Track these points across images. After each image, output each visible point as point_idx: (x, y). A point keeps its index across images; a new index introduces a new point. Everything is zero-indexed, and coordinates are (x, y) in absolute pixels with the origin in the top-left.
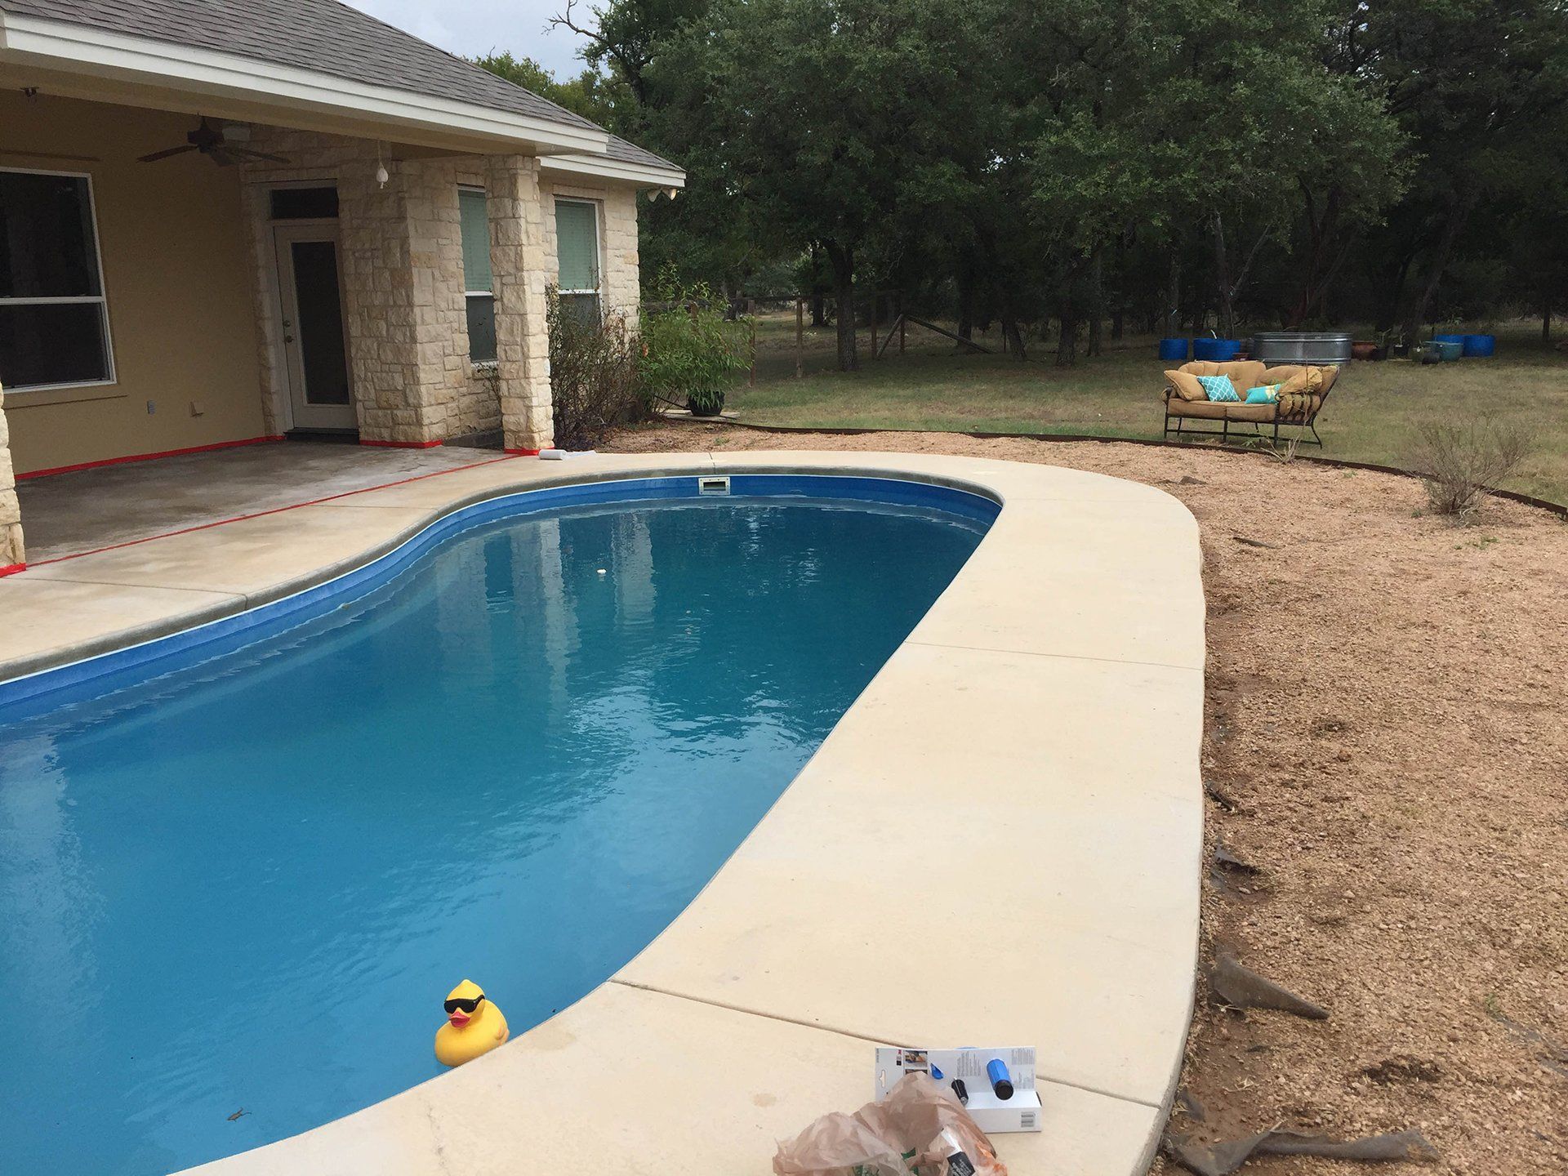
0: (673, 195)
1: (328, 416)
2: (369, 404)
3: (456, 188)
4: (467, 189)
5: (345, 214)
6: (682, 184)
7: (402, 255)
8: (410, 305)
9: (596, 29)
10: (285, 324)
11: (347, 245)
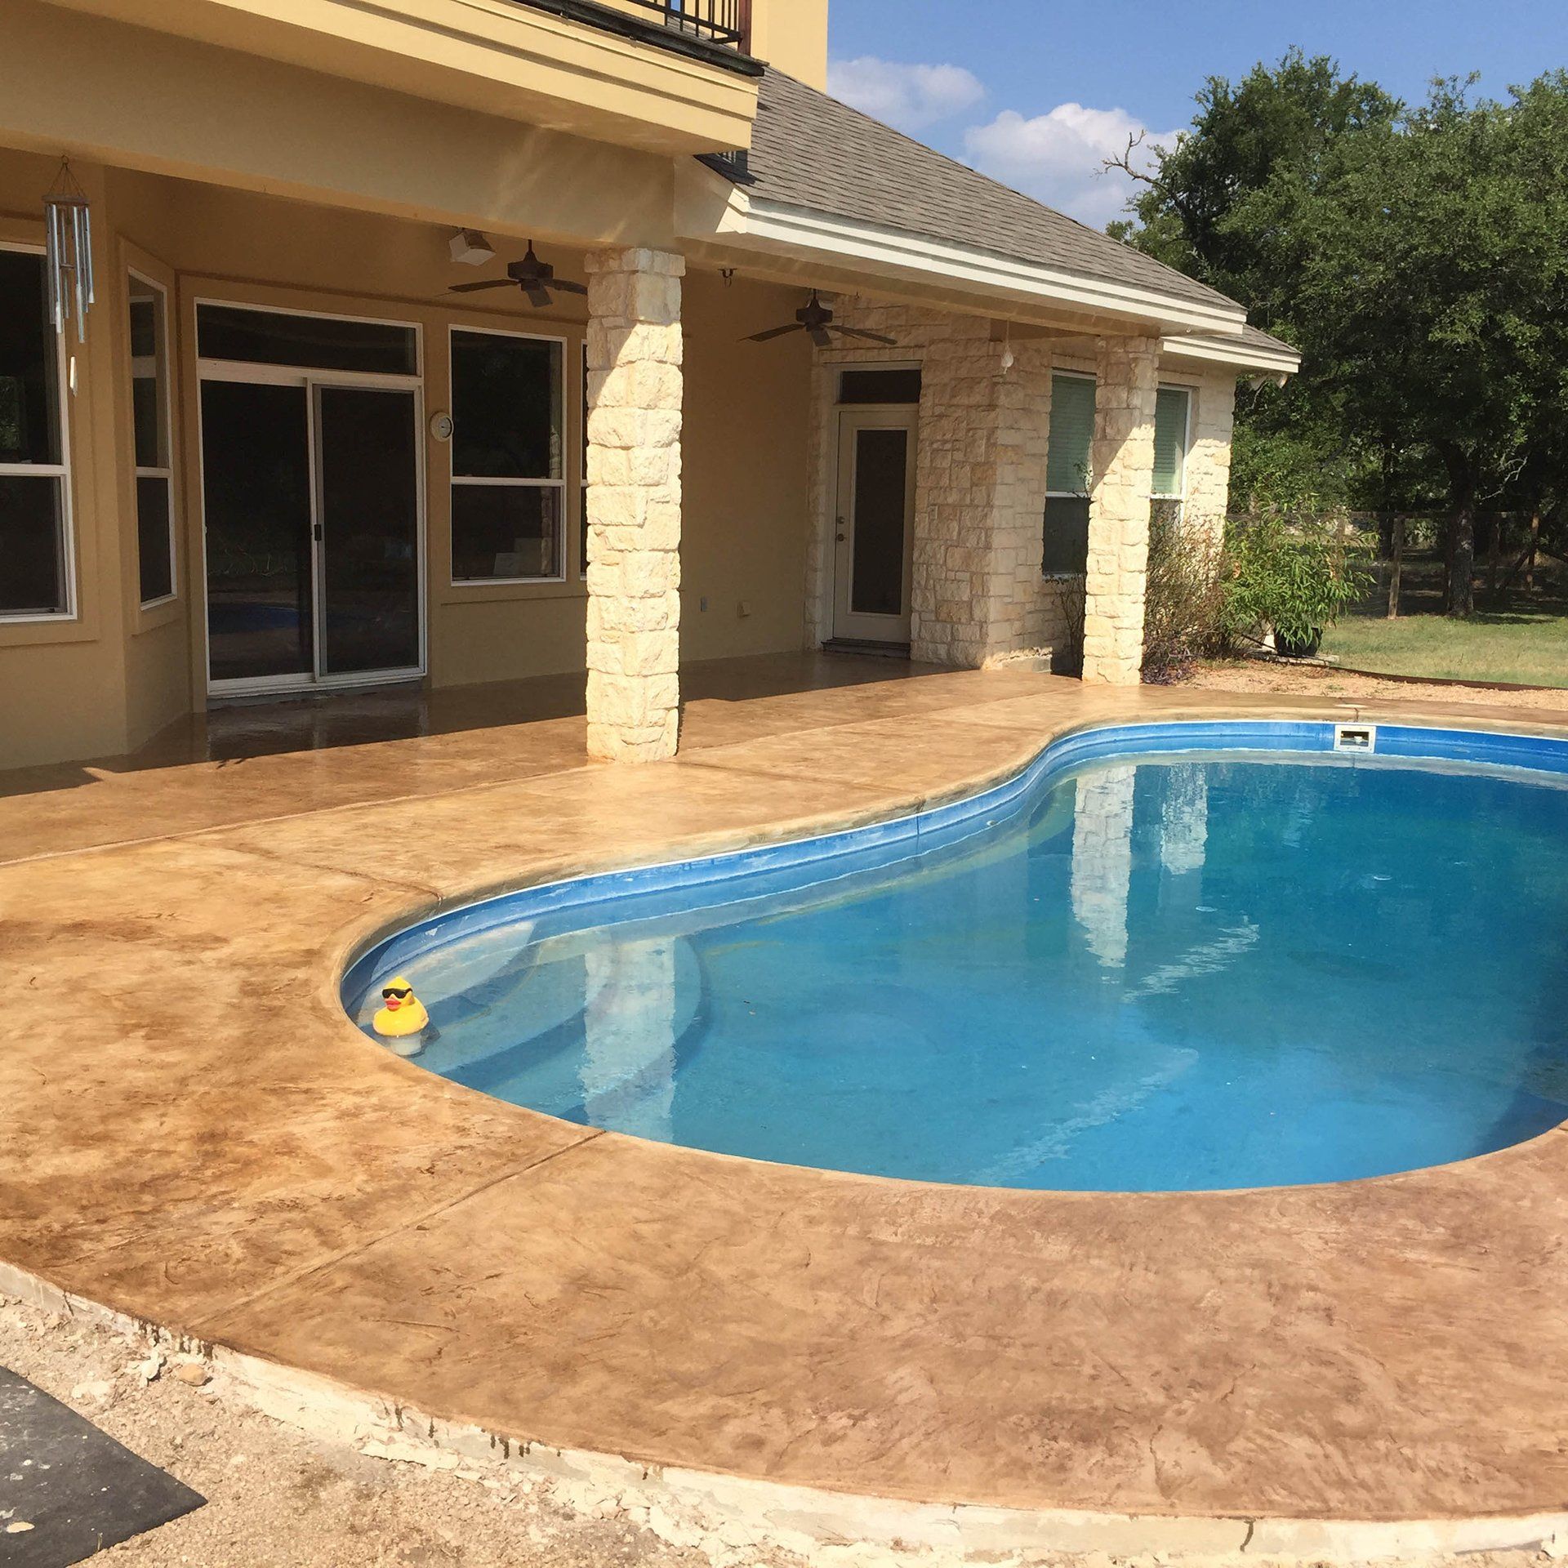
0: (1283, 383)
1: (877, 626)
2: (925, 616)
3: (1051, 373)
4: (1063, 374)
5: (927, 401)
6: (1295, 370)
7: (987, 447)
8: (989, 505)
9: (1155, 175)
10: (839, 520)
11: (925, 434)
